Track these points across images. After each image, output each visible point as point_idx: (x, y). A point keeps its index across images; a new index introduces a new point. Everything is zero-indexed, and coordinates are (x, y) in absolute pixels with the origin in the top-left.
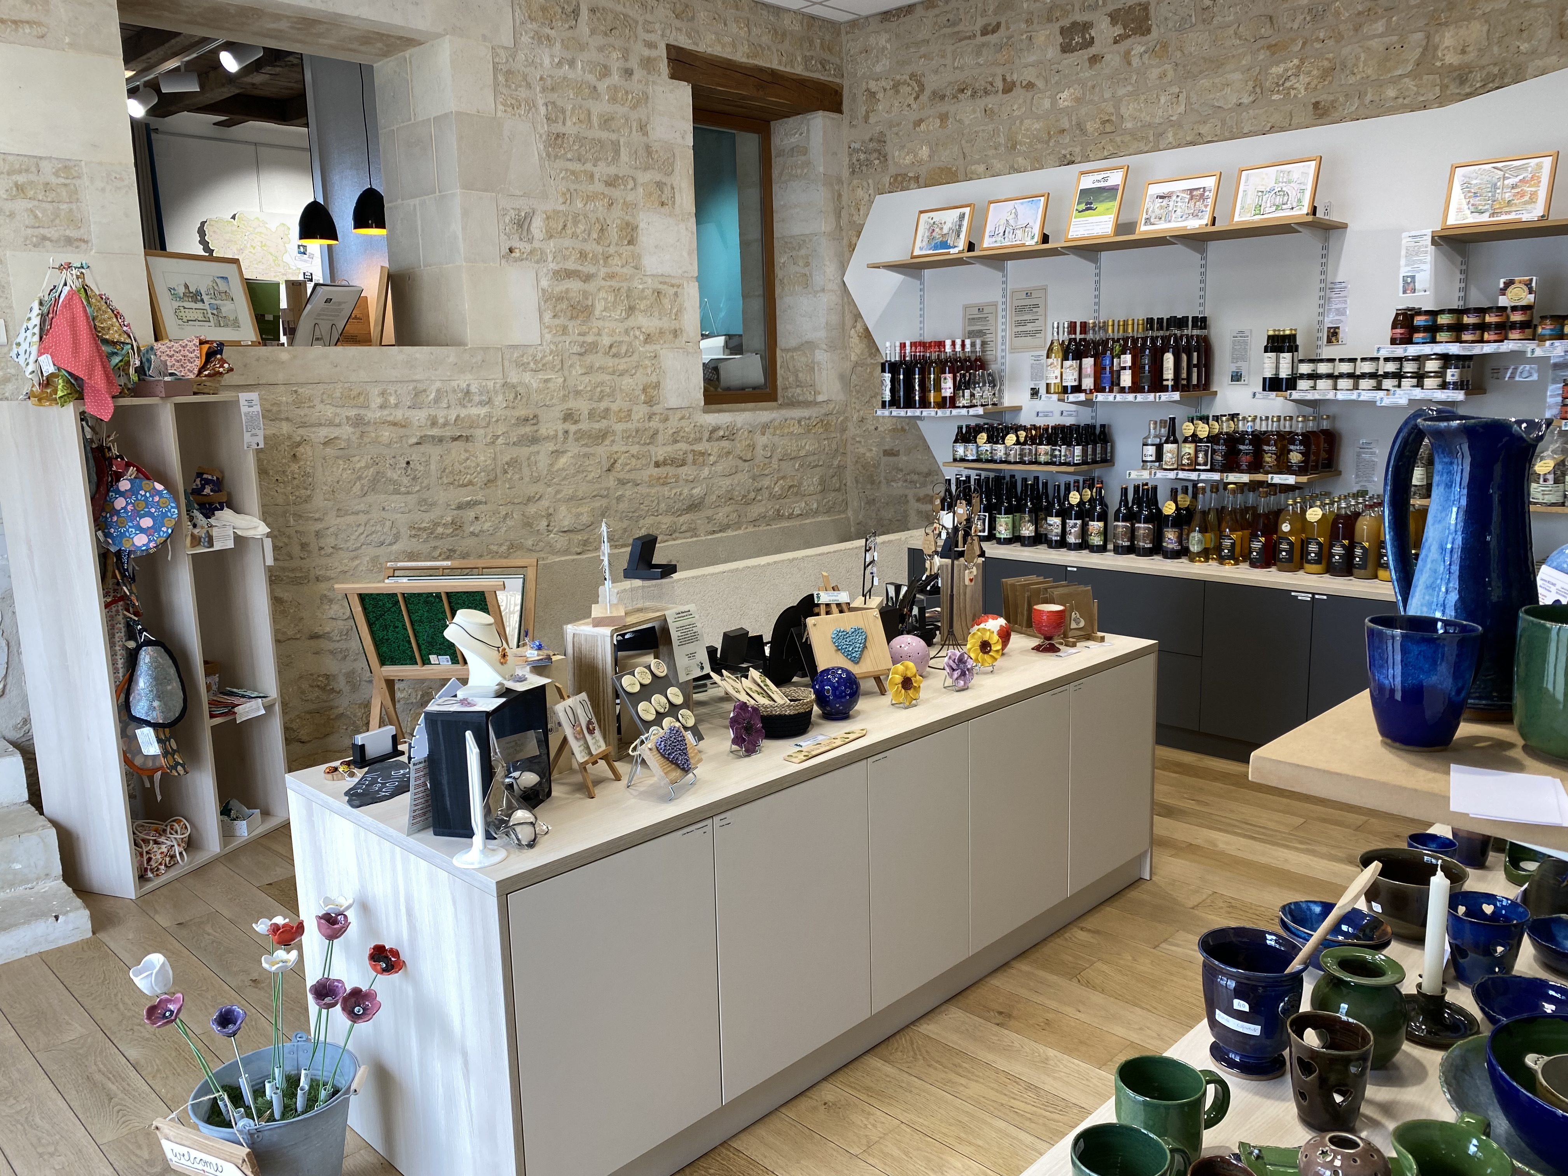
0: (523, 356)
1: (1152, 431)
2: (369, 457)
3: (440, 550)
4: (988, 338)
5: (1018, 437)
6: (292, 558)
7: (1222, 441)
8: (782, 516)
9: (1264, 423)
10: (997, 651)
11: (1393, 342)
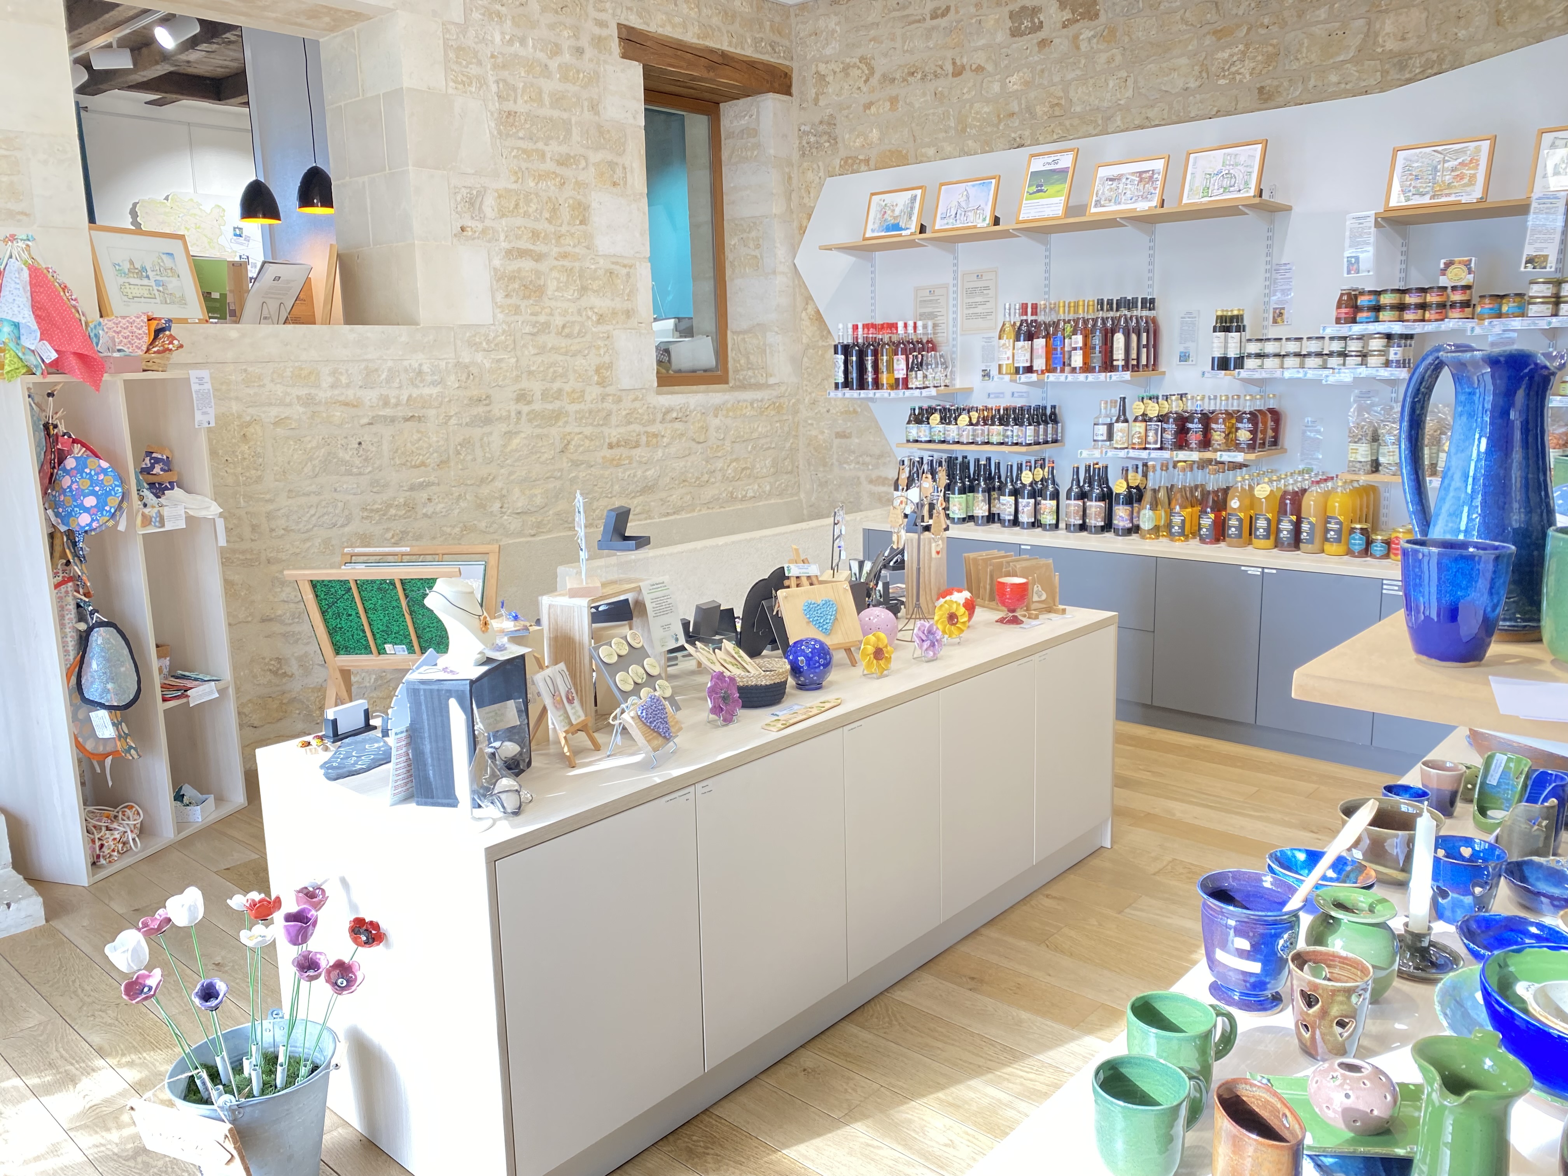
0: (475, 336)
1: (1103, 411)
2: (321, 437)
3: (392, 532)
4: (939, 320)
5: (970, 418)
6: (242, 540)
7: (1171, 420)
8: (736, 498)
9: (1212, 402)
10: (964, 623)
11: (1338, 321)
